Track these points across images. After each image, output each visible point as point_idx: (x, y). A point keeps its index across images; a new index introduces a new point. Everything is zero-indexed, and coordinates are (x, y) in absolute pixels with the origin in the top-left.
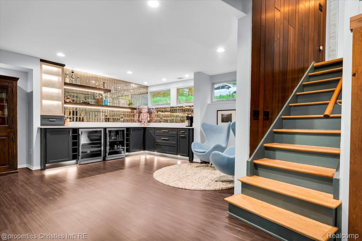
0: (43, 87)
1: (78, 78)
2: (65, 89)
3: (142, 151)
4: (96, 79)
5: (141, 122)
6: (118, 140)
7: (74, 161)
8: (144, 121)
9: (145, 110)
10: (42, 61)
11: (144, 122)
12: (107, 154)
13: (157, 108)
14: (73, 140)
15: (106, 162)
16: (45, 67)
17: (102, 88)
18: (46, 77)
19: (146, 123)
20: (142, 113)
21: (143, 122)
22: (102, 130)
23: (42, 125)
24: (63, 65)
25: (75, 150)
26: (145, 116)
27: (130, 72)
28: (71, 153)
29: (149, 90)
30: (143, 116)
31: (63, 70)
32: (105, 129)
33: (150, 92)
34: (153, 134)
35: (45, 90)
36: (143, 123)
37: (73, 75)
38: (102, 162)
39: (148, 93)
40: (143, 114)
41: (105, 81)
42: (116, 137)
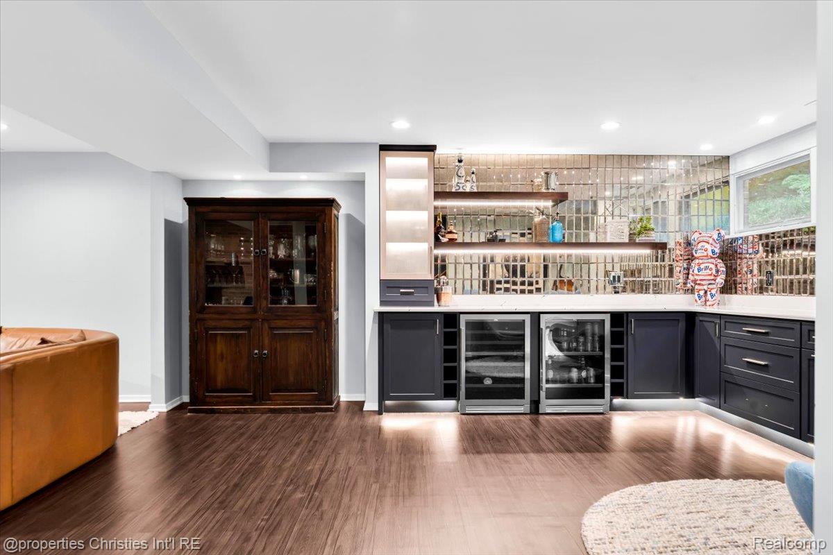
0: (387, 212)
1: (473, 173)
2: (436, 208)
3: (682, 399)
4: (529, 166)
5: (692, 291)
6: (581, 353)
7: (451, 403)
8: (705, 287)
9: (707, 246)
10: (384, 148)
11: (706, 292)
12: (543, 394)
13: (767, 236)
14: (445, 344)
15: (541, 418)
16: (394, 161)
17: (543, 190)
18: (395, 186)
19: (712, 296)
20: (696, 258)
21: (702, 293)
22: (527, 318)
23: (383, 303)
24: (431, 148)
25: (452, 373)
26: (706, 268)
27: (610, 126)
28: (440, 382)
29: (731, 172)
30: (699, 270)
31: (432, 161)
32: (536, 316)
33: (739, 178)
34: (716, 341)
35: (393, 217)
36: (700, 297)
37: (459, 167)
38: (529, 416)
39: (727, 183)
40: (697, 261)
41: (551, 167)
42: (577, 342)
